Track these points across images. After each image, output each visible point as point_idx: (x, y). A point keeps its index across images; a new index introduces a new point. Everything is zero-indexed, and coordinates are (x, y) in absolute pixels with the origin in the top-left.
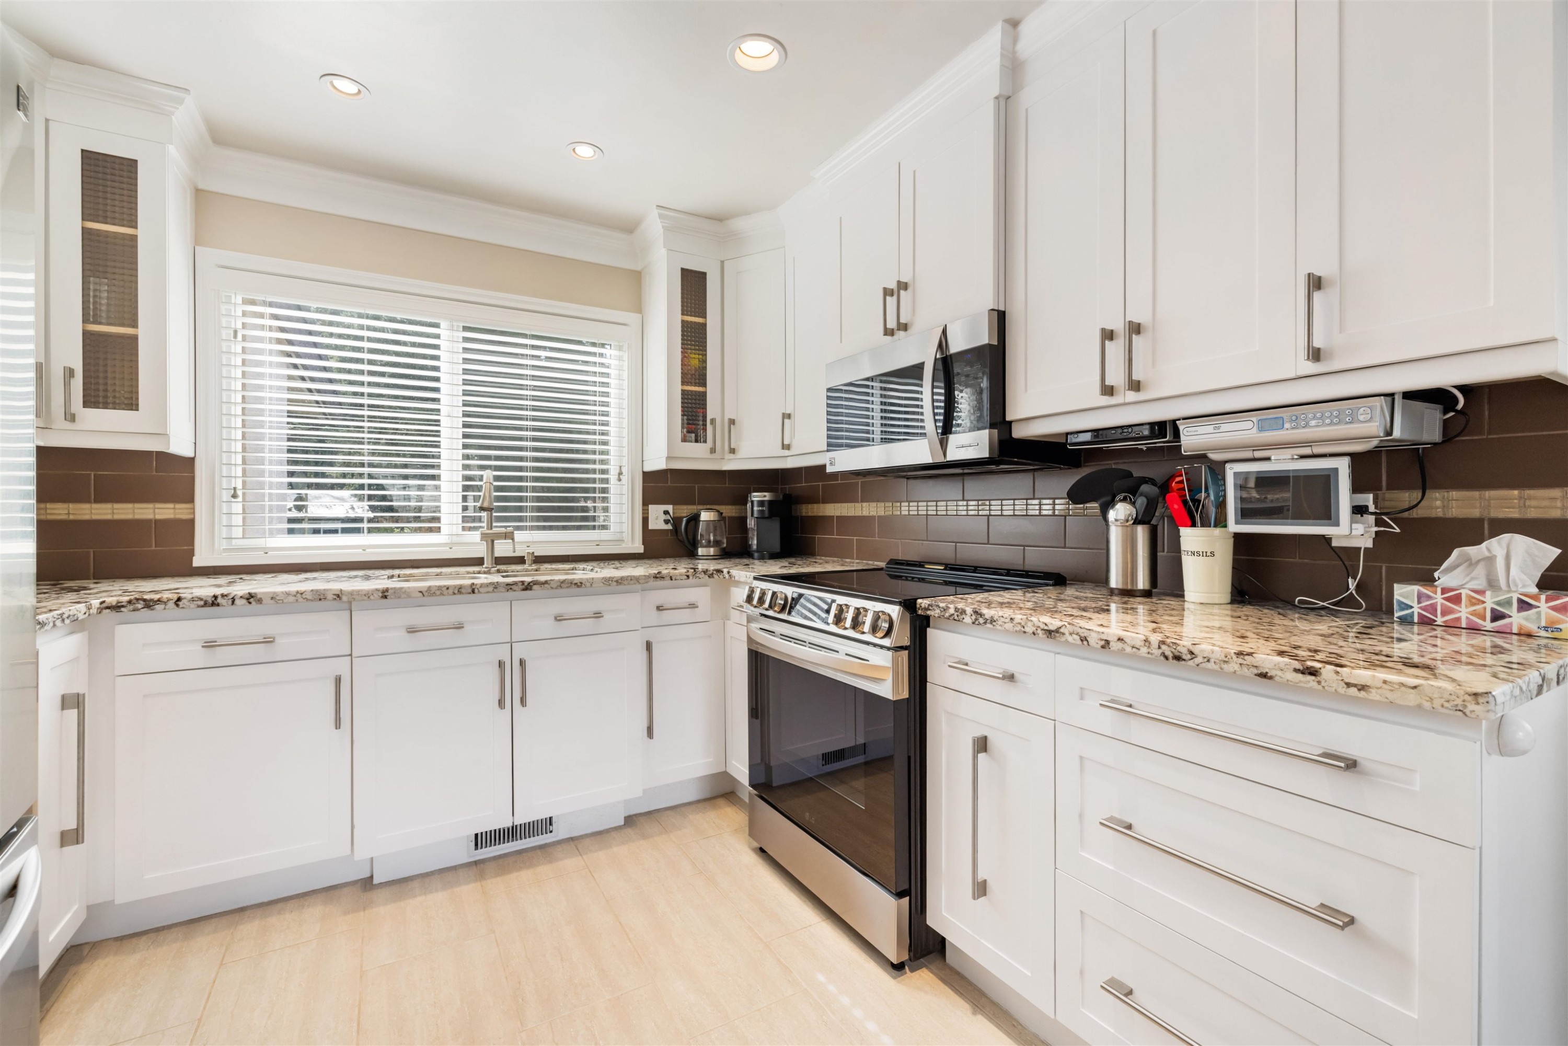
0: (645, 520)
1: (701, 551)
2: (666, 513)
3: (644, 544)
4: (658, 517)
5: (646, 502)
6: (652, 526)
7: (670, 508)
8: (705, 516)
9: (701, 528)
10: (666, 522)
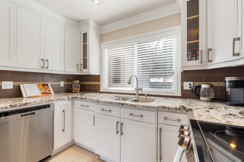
0: (182, 87)
1: (201, 98)
2: (190, 84)
3: (182, 93)
4: (187, 86)
5: (182, 81)
6: (185, 88)
7: (192, 83)
8: (203, 86)
9: (202, 90)
10: (190, 87)
